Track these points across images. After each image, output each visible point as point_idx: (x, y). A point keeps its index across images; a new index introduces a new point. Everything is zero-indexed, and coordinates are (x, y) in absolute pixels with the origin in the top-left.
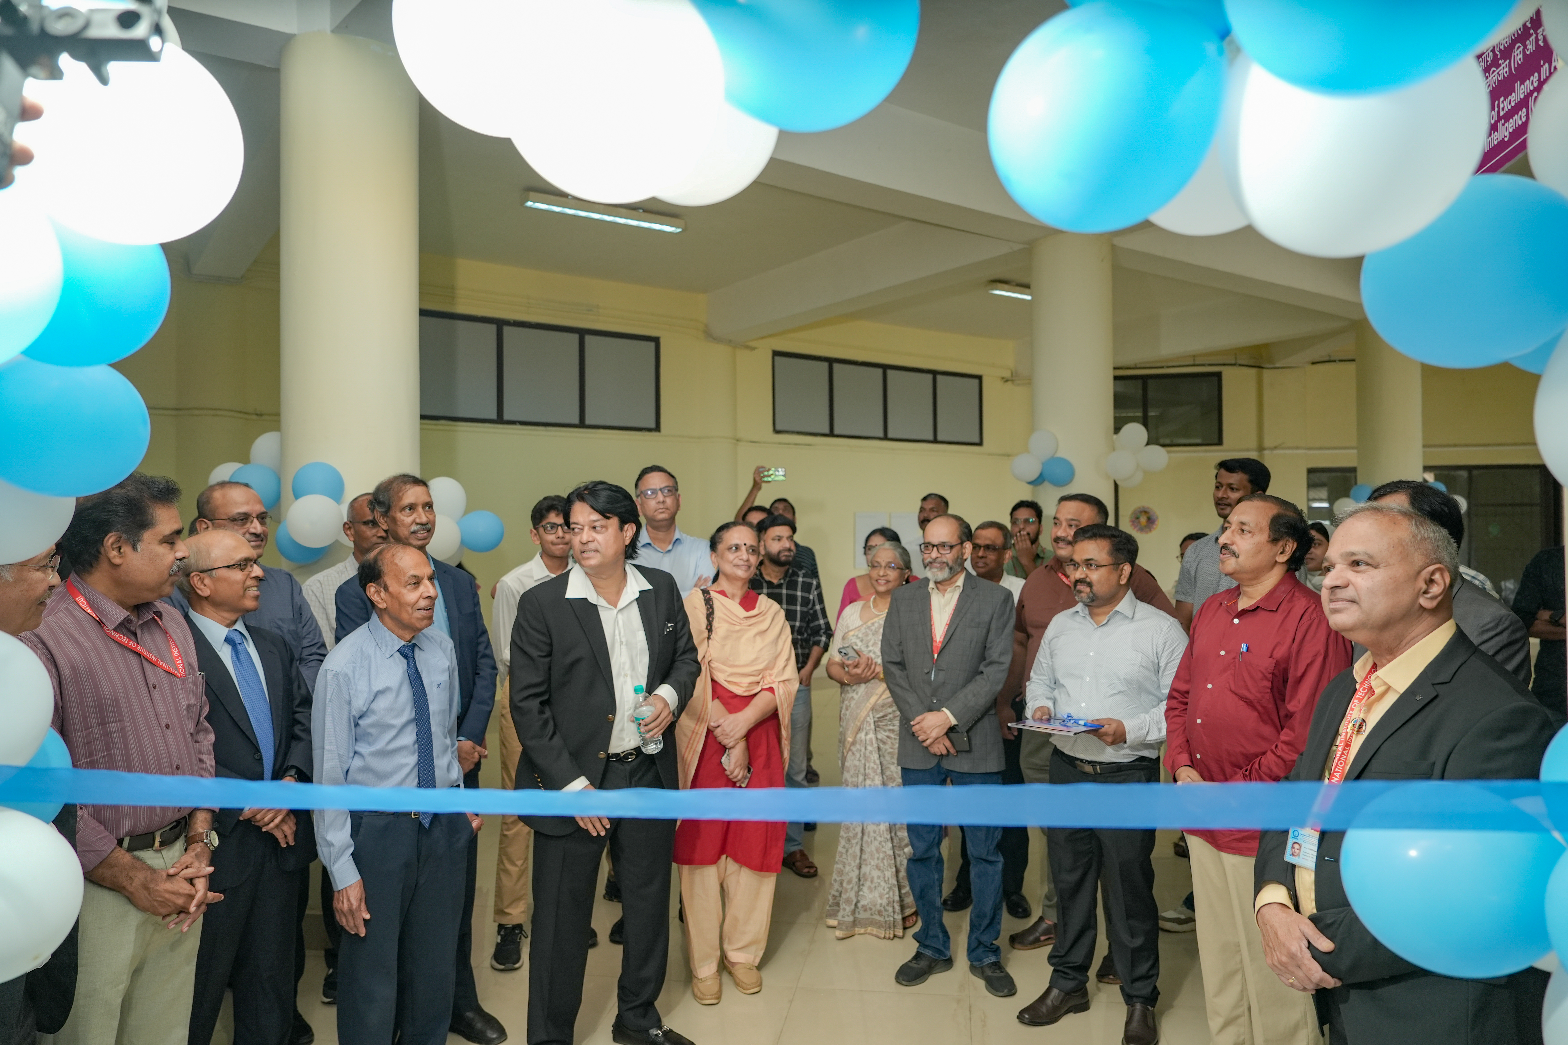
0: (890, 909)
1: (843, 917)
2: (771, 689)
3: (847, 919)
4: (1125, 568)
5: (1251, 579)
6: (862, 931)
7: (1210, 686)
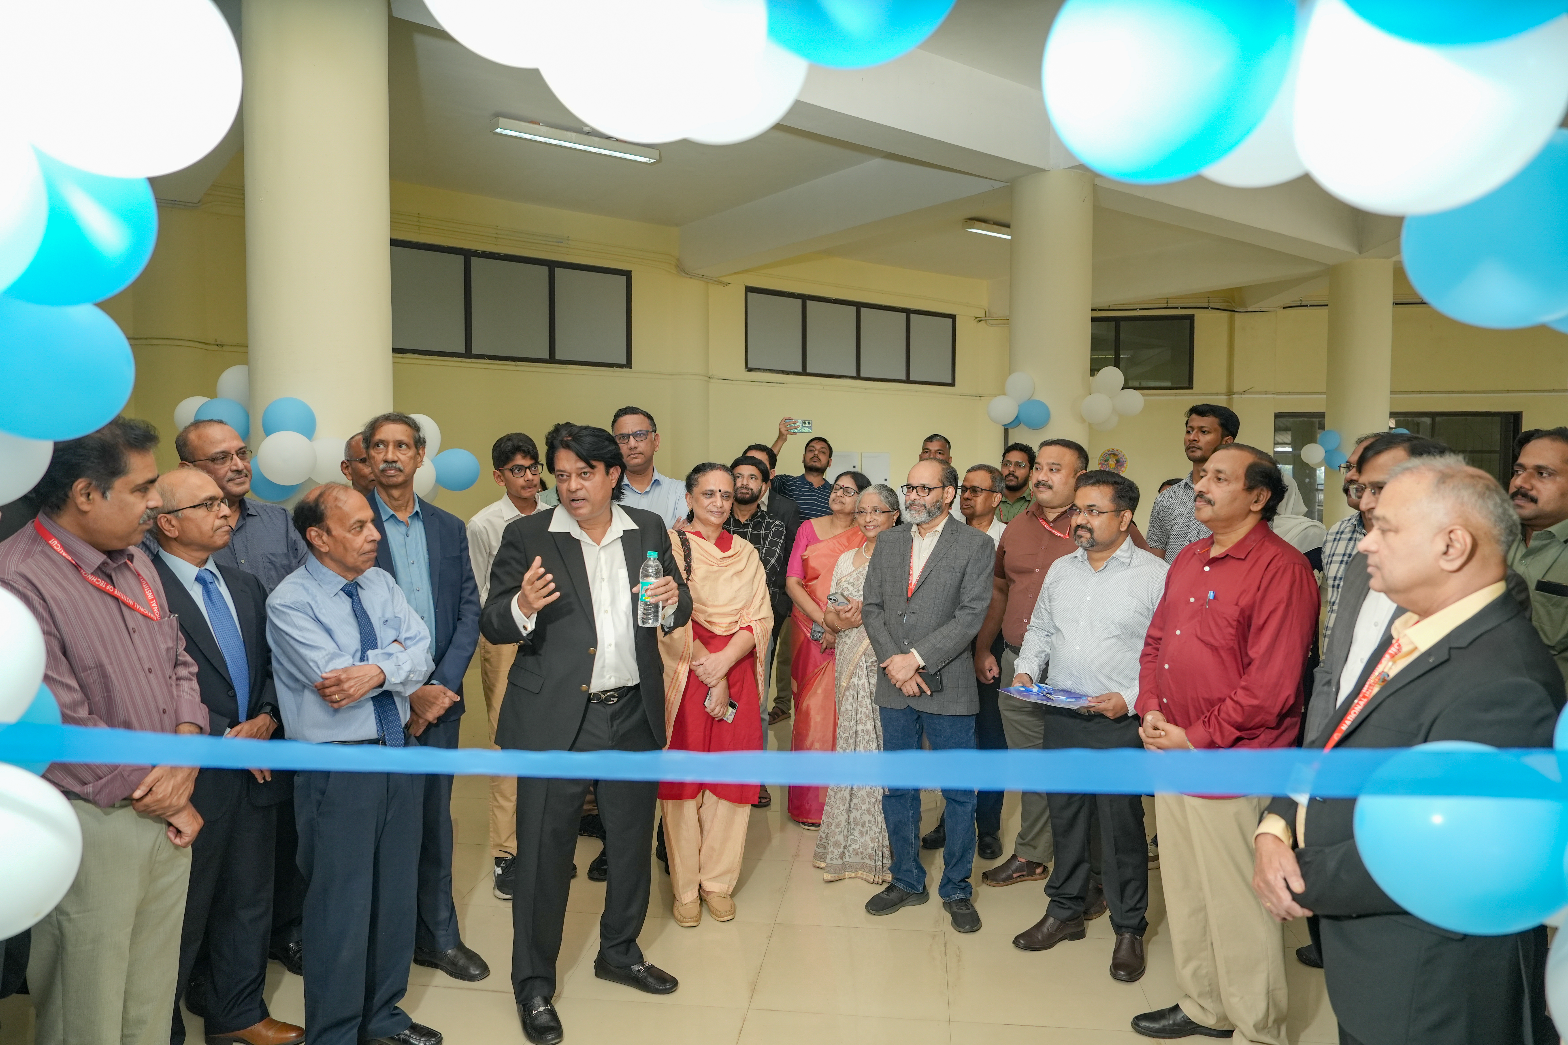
0: (880, 854)
1: (831, 860)
2: (749, 628)
3: (835, 862)
4: (1126, 514)
5: (1225, 527)
6: (853, 875)
7: (1178, 632)
